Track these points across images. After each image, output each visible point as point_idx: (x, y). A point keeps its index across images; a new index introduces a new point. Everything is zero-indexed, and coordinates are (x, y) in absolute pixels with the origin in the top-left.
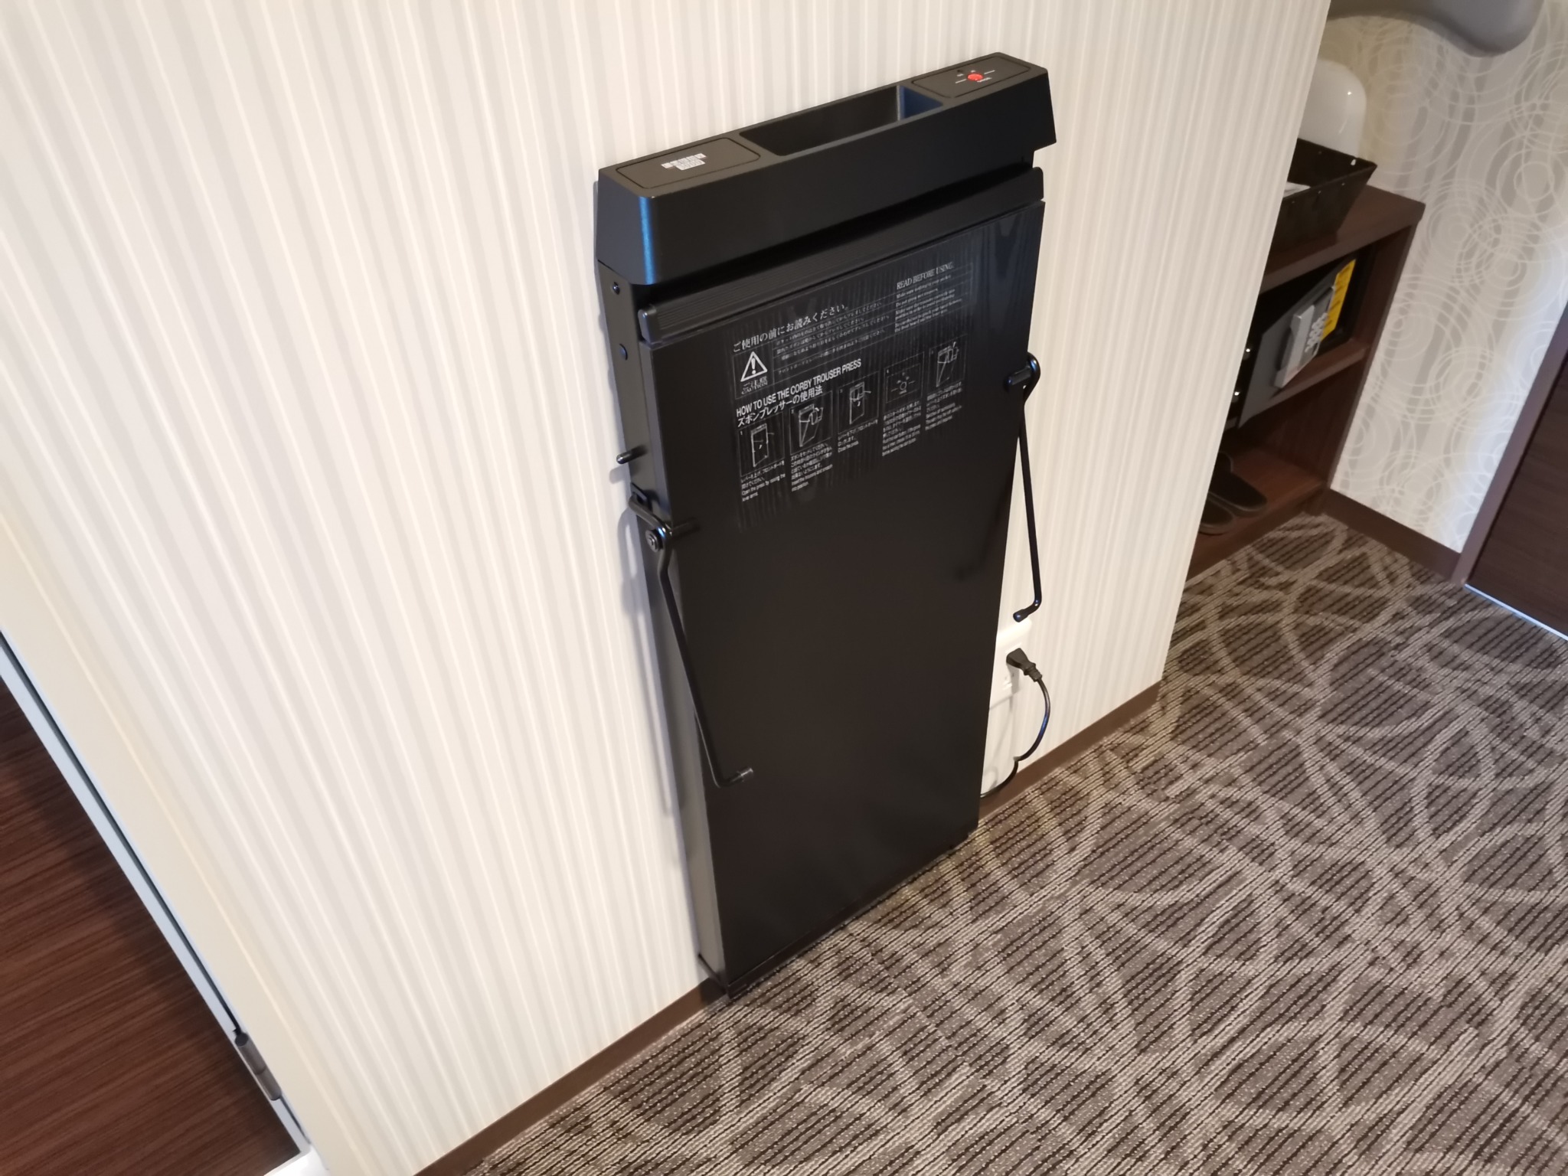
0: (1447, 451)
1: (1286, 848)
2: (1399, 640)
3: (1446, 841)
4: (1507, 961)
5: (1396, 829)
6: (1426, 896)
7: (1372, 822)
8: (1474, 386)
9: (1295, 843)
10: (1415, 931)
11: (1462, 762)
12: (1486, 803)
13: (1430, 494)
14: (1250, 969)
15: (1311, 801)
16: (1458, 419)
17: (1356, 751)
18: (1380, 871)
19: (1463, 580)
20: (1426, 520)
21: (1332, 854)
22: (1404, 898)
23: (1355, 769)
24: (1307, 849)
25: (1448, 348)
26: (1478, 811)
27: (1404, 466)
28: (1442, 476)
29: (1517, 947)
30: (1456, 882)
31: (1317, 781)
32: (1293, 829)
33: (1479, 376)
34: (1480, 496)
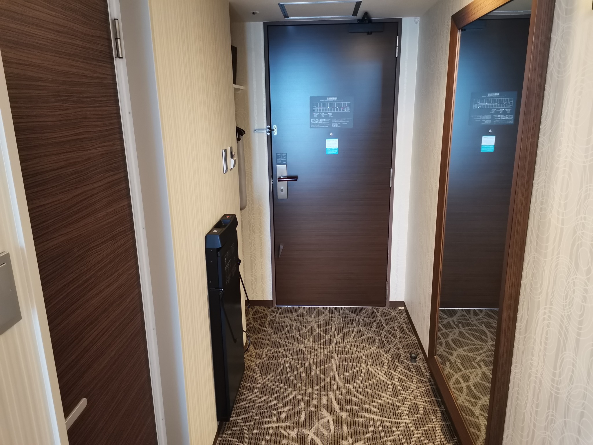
0: (262, 281)
1: (288, 353)
2: (274, 318)
3: (307, 340)
4: (329, 349)
5: (299, 342)
6: (311, 348)
7: (296, 343)
8: (262, 267)
9: (288, 352)
10: (315, 353)
11: (300, 329)
12: (308, 332)
13: (262, 292)
14: (299, 371)
15: (284, 346)
16: (261, 274)
17: (284, 336)
18: (303, 348)
19: (275, 305)
20: (263, 297)
21: (295, 350)
22: (309, 350)
23: (285, 338)
24: (291, 352)
25: (254, 262)
26: (307, 334)
27: (255, 288)
28: (263, 286)
29: (328, 346)
30: (314, 344)
31: (283, 343)
32: (286, 351)
33: (262, 265)
34: (271, 287)
